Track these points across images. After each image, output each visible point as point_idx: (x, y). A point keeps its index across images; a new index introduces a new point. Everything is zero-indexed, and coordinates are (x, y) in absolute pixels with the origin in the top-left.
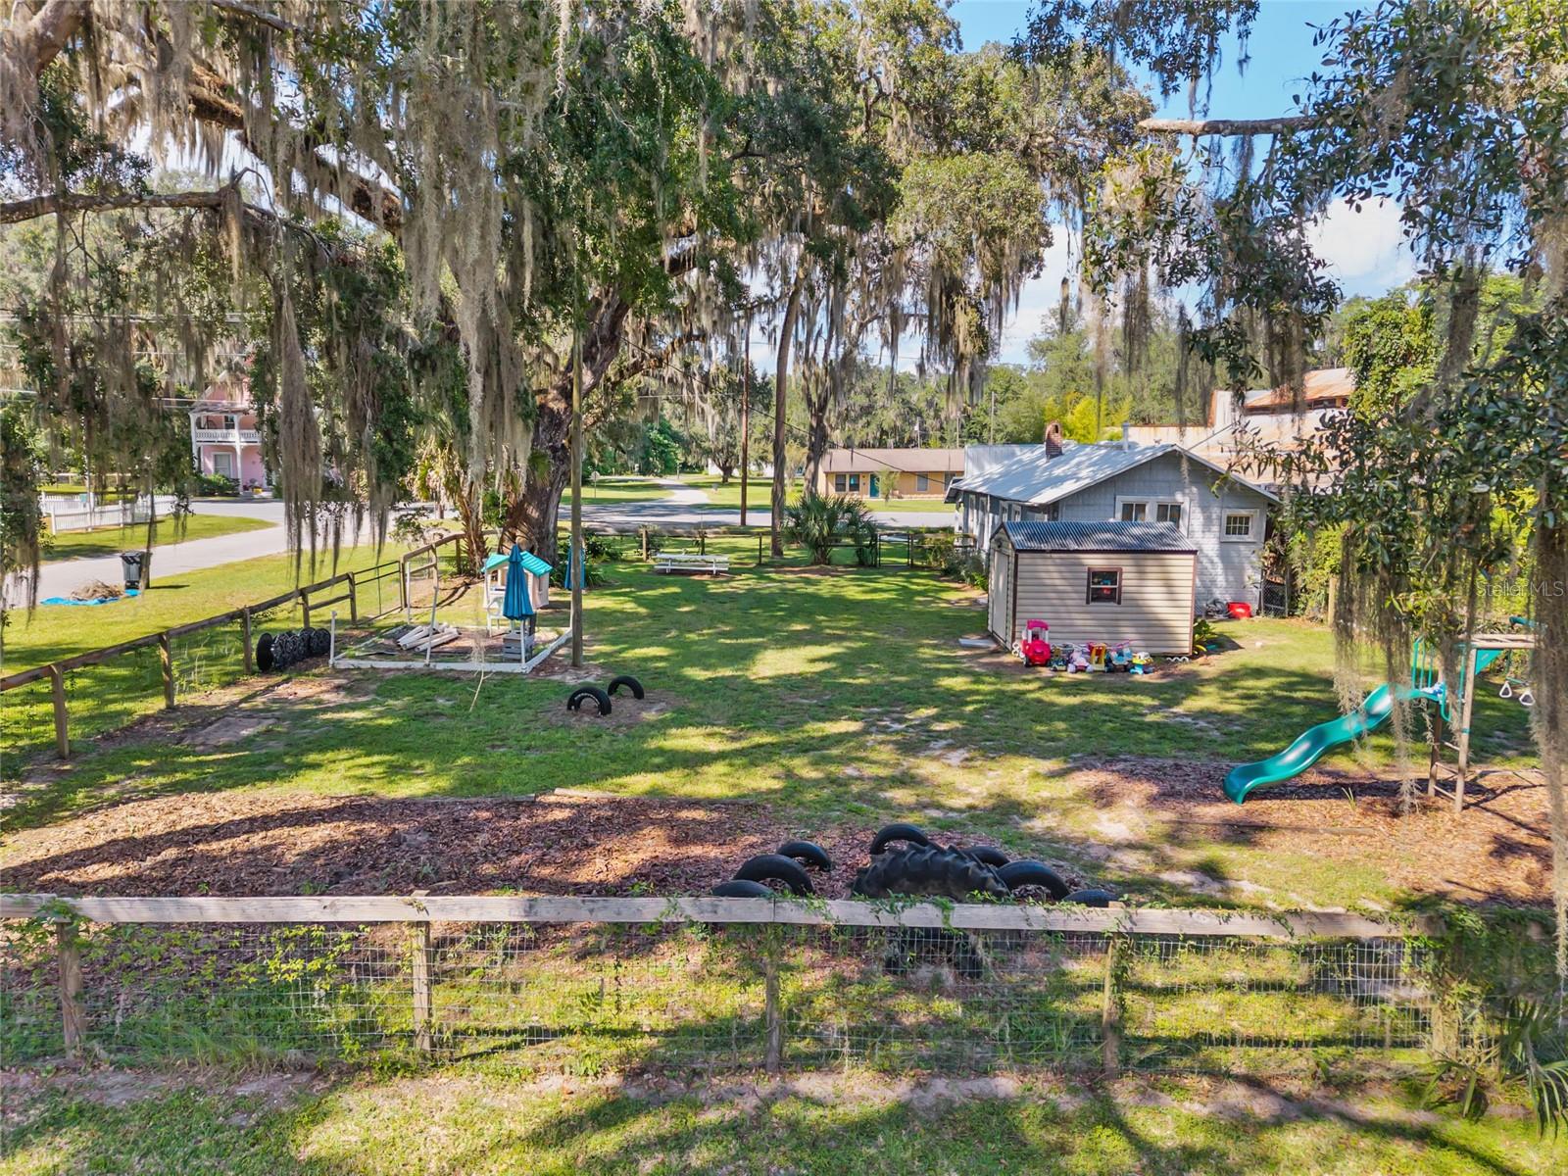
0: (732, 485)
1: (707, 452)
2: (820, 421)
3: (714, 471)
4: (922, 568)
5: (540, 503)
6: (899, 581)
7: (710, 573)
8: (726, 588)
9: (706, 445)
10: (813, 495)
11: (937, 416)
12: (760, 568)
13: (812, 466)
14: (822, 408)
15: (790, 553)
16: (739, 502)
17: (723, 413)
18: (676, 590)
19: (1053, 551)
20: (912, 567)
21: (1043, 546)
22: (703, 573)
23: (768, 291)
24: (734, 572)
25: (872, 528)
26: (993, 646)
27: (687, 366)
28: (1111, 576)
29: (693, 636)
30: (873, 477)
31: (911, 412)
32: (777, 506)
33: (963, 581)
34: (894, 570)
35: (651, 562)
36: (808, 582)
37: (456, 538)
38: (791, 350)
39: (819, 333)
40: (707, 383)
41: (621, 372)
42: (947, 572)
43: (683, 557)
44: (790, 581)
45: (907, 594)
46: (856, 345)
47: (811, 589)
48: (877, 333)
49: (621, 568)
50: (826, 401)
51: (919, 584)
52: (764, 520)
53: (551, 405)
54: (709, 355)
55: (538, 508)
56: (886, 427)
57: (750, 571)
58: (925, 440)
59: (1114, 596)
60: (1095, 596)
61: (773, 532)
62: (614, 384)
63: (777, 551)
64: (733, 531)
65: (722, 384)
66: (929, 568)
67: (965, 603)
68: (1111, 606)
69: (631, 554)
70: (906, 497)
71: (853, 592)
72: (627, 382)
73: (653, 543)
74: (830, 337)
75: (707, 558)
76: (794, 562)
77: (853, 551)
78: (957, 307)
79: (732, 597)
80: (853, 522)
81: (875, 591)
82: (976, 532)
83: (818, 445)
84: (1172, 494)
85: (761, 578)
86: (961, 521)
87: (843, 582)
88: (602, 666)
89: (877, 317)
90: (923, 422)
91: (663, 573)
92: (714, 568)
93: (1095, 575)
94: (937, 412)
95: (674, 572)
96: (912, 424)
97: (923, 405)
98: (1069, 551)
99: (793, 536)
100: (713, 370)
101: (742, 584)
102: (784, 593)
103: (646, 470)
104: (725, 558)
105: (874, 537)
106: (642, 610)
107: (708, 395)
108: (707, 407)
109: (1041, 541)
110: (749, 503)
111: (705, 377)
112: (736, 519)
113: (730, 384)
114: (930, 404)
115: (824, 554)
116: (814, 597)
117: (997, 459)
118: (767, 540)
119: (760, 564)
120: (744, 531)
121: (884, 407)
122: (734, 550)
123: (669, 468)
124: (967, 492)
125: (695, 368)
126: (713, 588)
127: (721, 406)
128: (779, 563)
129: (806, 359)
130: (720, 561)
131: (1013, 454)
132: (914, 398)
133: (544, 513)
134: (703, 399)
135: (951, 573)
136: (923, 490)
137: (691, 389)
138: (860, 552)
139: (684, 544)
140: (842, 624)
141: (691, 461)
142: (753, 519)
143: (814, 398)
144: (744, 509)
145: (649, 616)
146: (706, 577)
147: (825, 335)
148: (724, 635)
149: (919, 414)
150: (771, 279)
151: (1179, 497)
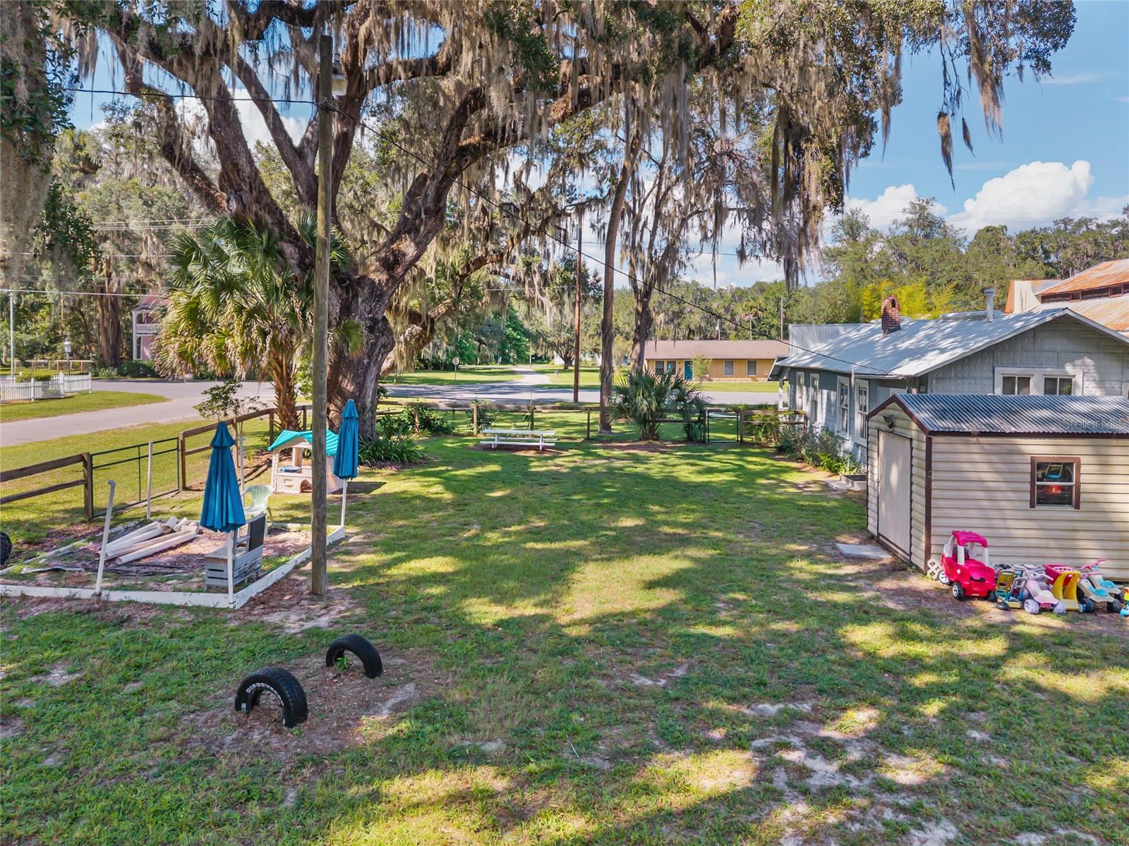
0: (571, 371)
1: (552, 346)
2: (645, 306)
3: (559, 362)
4: (751, 445)
5: (356, 376)
6: (730, 459)
7: (536, 448)
8: (550, 466)
9: (551, 339)
10: (639, 372)
11: (733, 320)
12: (588, 443)
13: (638, 347)
14: (647, 294)
15: (618, 427)
16: (572, 383)
17: (560, 305)
18: (494, 468)
19: (982, 434)
20: (742, 443)
21: (965, 427)
22: (530, 448)
23: (598, 193)
24: (560, 447)
25: (700, 405)
26: (887, 558)
27: (528, 265)
28: (1065, 469)
29: (494, 537)
30: (688, 363)
31: (712, 315)
32: (606, 386)
33: (802, 459)
34: (724, 447)
35: (481, 436)
36: (637, 459)
37: (270, 412)
38: (619, 239)
39: (645, 225)
40: (546, 280)
41: (468, 266)
42: (780, 450)
43: (512, 431)
44: (617, 458)
45: (748, 477)
46: (678, 237)
47: (640, 469)
48: (696, 229)
49: (450, 443)
50: (651, 287)
51: (755, 463)
52: (593, 398)
53: (372, 276)
54: (547, 256)
55: (353, 381)
56: (693, 327)
57: (578, 446)
58: (724, 335)
59: (1068, 498)
60: (1042, 498)
61: (602, 409)
62: (462, 277)
63: (606, 426)
64: (565, 407)
65: (558, 280)
66: (761, 446)
67: (815, 488)
68: (1065, 512)
69: (463, 429)
70: (715, 380)
71: (686, 472)
72: (474, 276)
73: (484, 418)
74: (655, 228)
75: (536, 432)
76: (621, 438)
77: (681, 426)
78: (807, 155)
79: (555, 477)
80: (681, 398)
81: (710, 471)
82: (807, 409)
83: (643, 331)
84: (1060, 365)
85: (589, 454)
86: (786, 399)
87: (673, 460)
88: (352, 594)
89: (697, 212)
90: (721, 324)
91: (488, 448)
92: (541, 444)
93: (1041, 468)
94: (733, 315)
95: (500, 448)
96: (714, 325)
97: (721, 311)
98: (1003, 434)
99: (621, 411)
100: (551, 269)
101: (565, 462)
102: (611, 472)
103: (506, 361)
104: (551, 433)
105: (702, 412)
106: (448, 496)
107: (546, 290)
108: (546, 300)
109: (958, 420)
110: (581, 384)
111: (544, 276)
112: (569, 397)
113: (565, 280)
114: (727, 310)
115: (652, 430)
116: (644, 478)
117: (822, 338)
118: (595, 416)
119: (588, 439)
120: (576, 406)
121: (691, 312)
122: (565, 424)
123: (522, 359)
124: (795, 369)
125: (535, 267)
126: (536, 467)
127: (558, 301)
128: (606, 437)
129: (633, 247)
130: (549, 435)
131: (838, 333)
132: (715, 306)
133: (361, 386)
134: (542, 294)
135: (786, 450)
136: (731, 374)
137: (531, 285)
138: (688, 428)
139: (515, 419)
140: (681, 518)
141: (540, 353)
142: (584, 397)
143: (640, 285)
144: (576, 388)
145: (454, 504)
146: (531, 453)
147: (650, 226)
148: (537, 534)
149: (719, 317)
150: (600, 182)
151: (1069, 369)
